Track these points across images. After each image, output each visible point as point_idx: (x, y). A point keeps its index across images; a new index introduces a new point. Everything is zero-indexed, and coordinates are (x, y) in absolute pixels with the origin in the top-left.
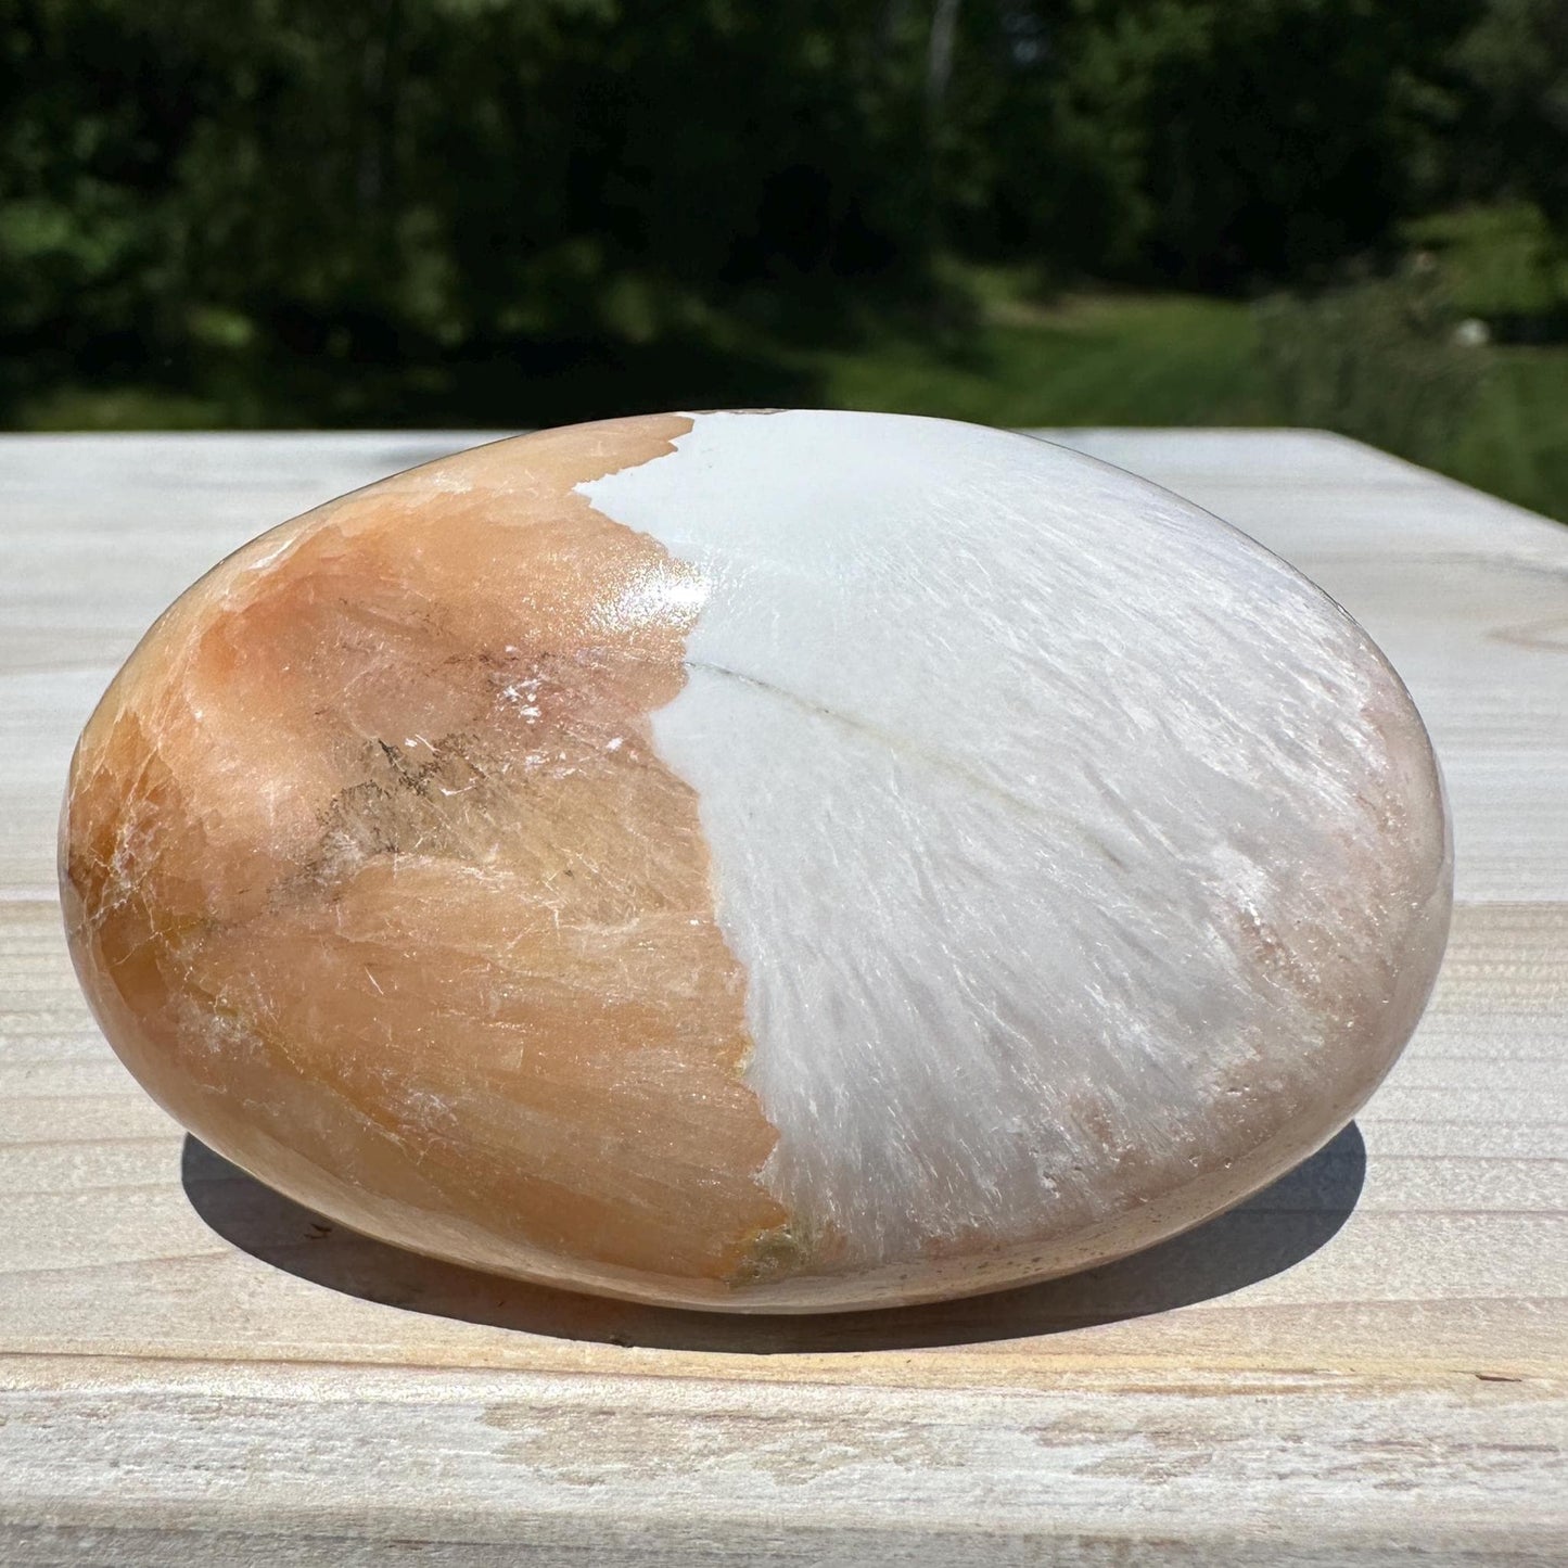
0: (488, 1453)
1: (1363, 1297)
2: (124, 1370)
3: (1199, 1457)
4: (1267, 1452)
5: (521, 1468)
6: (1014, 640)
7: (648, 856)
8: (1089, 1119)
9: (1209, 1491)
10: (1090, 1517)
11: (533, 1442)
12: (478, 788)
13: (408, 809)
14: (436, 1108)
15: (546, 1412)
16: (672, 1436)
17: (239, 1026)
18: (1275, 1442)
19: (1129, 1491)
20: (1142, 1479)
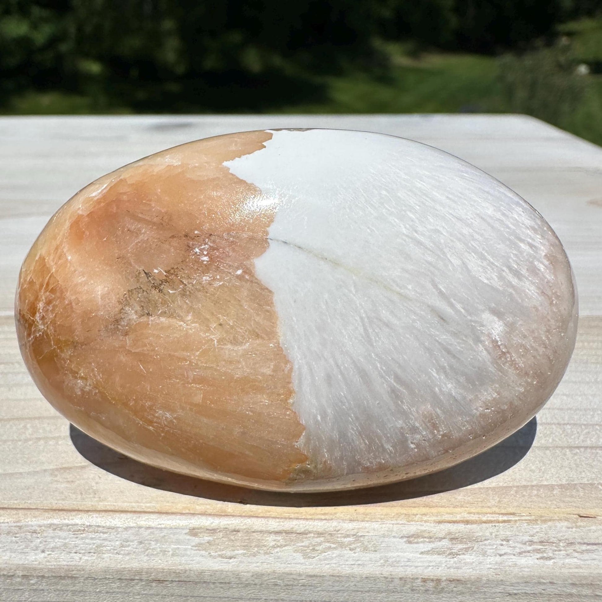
0: (190, 547)
1: (535, 483)
2: (46, 514)
3: (470, 547)
4: (495, 546)
5: (203, 553)
6: (404, 229)
7: (253, 318)
8: (429, 421)
9: (472, 561)
10: (426, 571)
11: (208, 543)
12: (184, 290)
13: (155, 298)
14: (168, 418)
15: (213, 531)
16: (263, 540)
17: (88, 384)
18: (499, 542)
19: (441, 561)
20: (446, 556)
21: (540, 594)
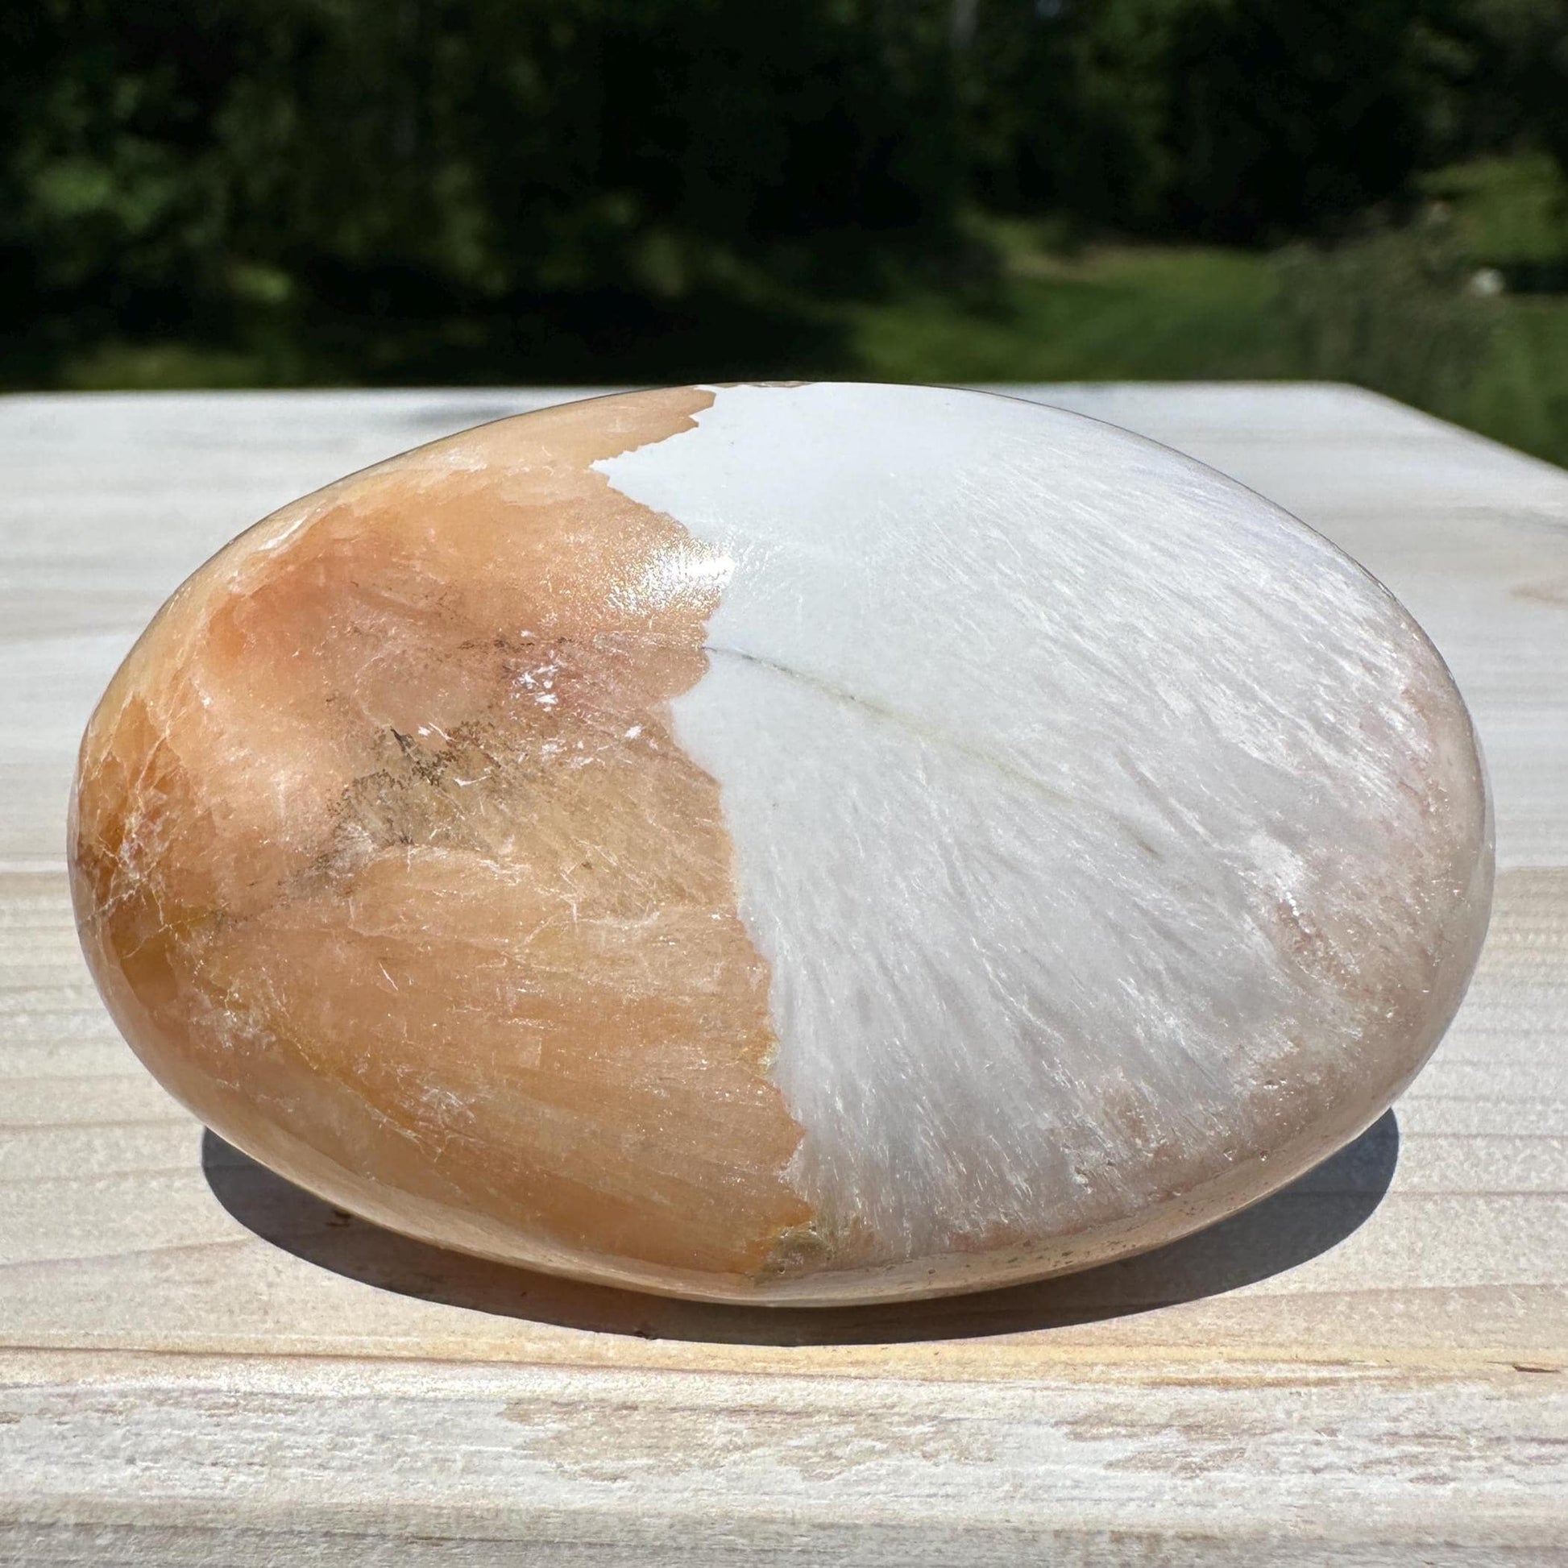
0: (508, 1449)
1: (1397, 1284)
2: (140, 1365)
3: (1232, 1452)
4: (1302, 1446)
5: (543, 1464)
6: (1047, 625)
7: (669, 848)
8: (1122, 1115)
9: (1239, 1486)
10: (1121, 1513)
11: (555, 1438)
12: (493, 778)
13: (422, 800)
14: (452, 1105)
15: (567, 1407)
16: (696, 1430)
17: (251, 1021)
18: (1309, 1436)
19: (1160, 1485)
20: (1174, 1474)
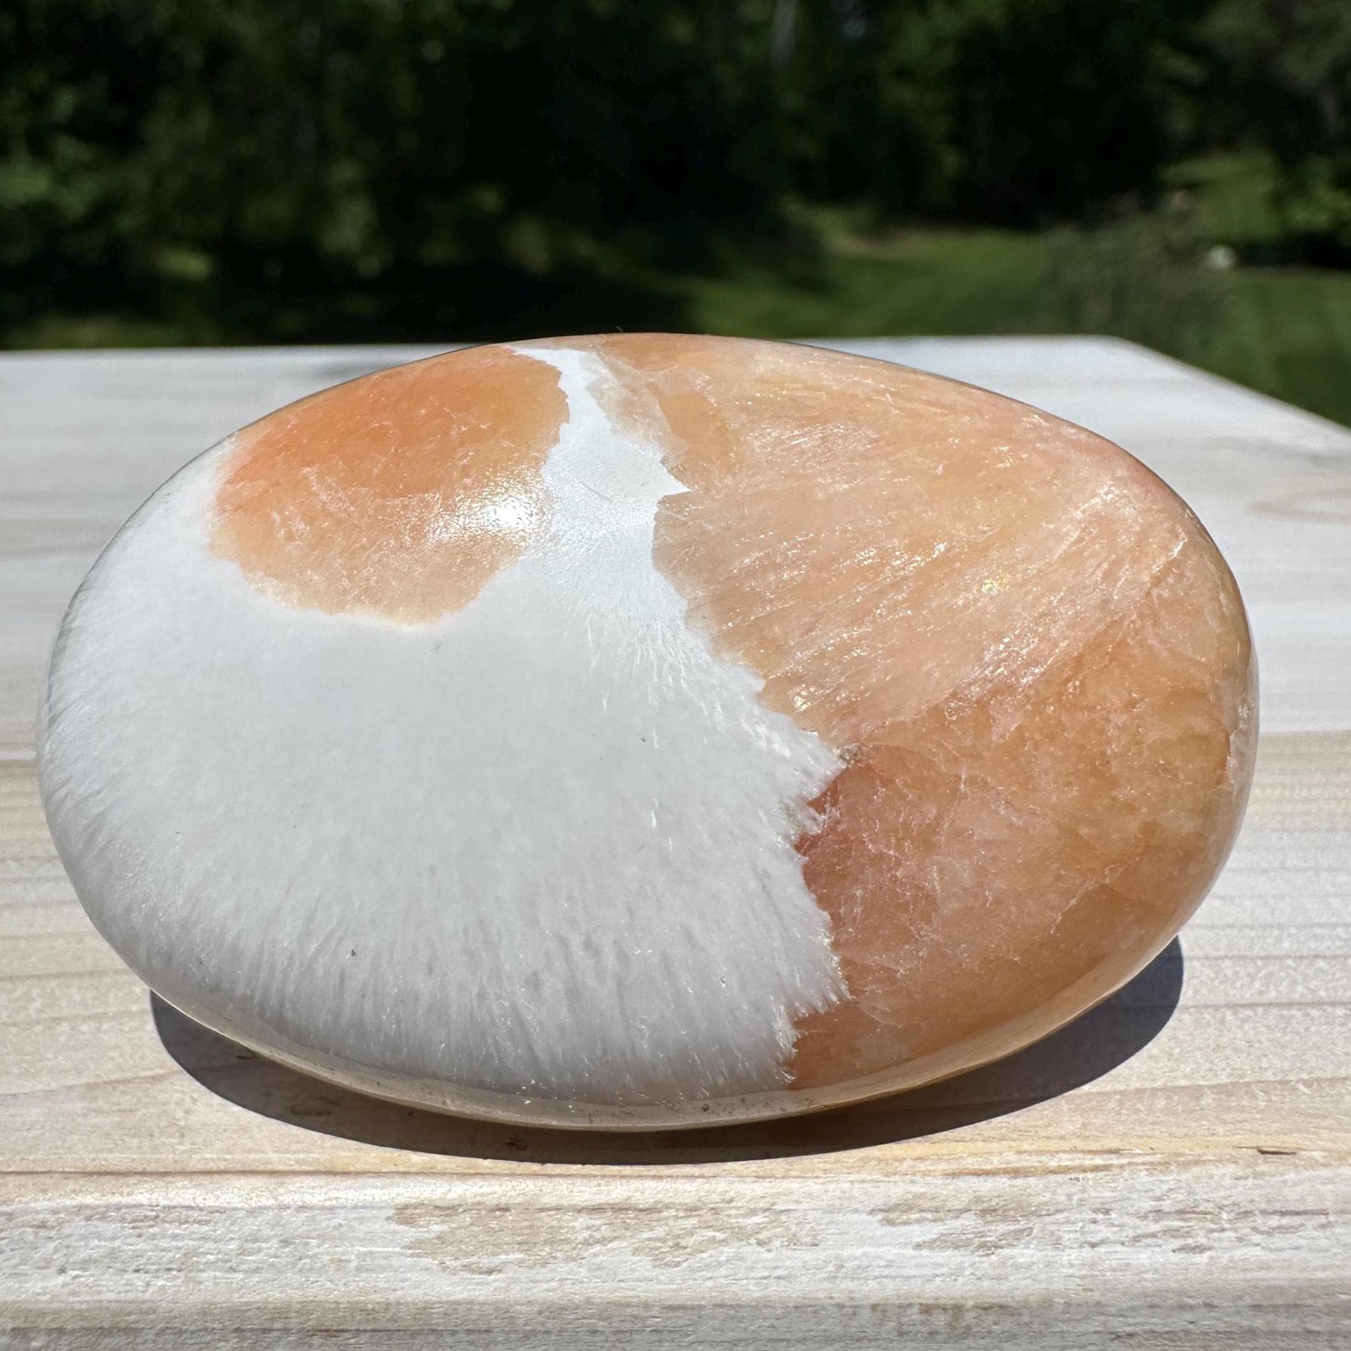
0: (397, 1249)
1: (1159, 1084)
2: (71, 1185)
3: (1021, 1231)
4: (1080, 1224)
5: (427, 1261)
9: (1028, 1260)
10: (928, 1287)
11: (438, 1238)
15: (448, 1210)
16: (561, 1228)
18: (1088, 1215)
19: (961, 1263)
20: (973, 1252)
21: (1187, 1332)
